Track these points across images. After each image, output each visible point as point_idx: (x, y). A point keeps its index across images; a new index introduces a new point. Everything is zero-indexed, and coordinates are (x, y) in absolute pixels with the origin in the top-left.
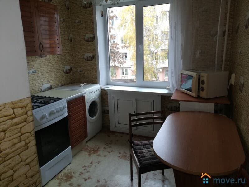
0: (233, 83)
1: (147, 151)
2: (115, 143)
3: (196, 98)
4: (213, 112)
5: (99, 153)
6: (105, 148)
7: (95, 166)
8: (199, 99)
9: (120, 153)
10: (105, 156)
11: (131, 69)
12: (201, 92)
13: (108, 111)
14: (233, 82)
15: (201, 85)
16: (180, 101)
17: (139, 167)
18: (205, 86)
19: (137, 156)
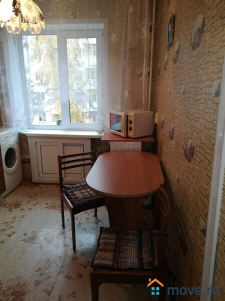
0: (157, 123)
1: (79, 193)
2: (41, 195)
3: (125, 138)
4: (140, 150)
5: (22, 207)
6: (28, 202)
7: (20, 220)
8: (127, 138)
9: (47, 204)
10: (30, 209)
11: (51, 112)
12: (129, 131)
13: (29, 160)
14: (156, 121)
15: (129, 125)
16: (110, 141)
17: (72, 207)
18: (132, 126)
19: (69, 199)
